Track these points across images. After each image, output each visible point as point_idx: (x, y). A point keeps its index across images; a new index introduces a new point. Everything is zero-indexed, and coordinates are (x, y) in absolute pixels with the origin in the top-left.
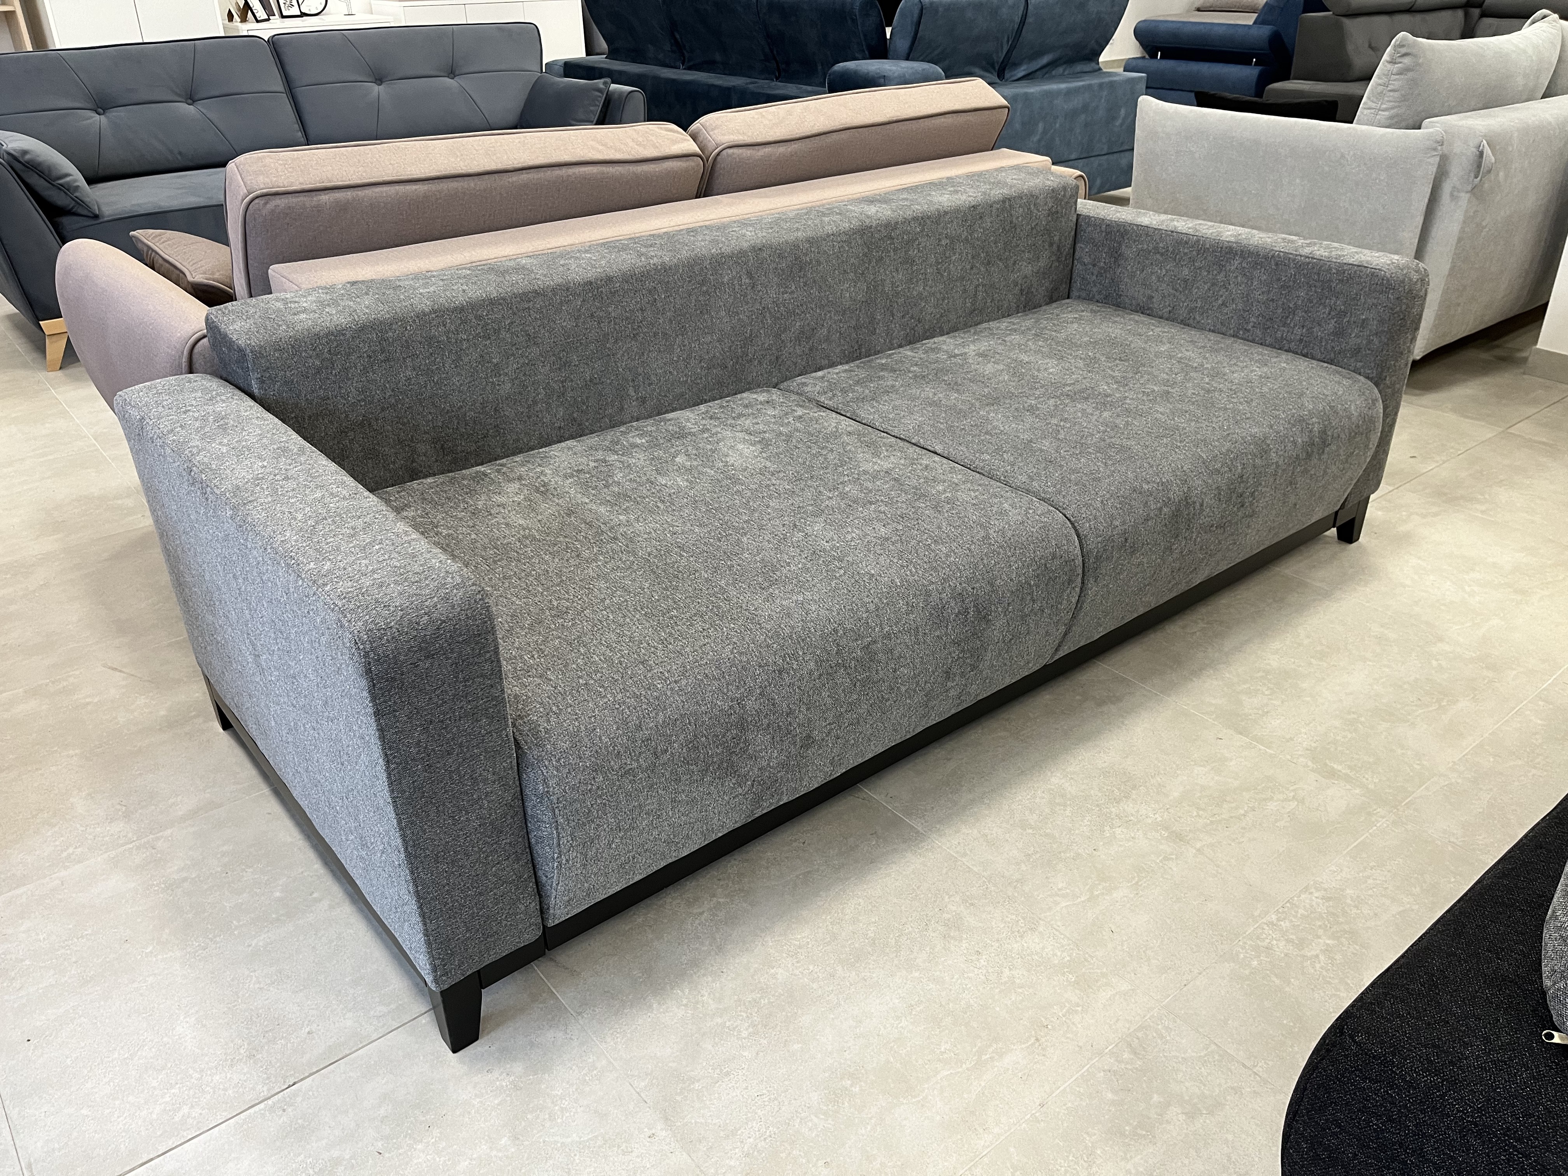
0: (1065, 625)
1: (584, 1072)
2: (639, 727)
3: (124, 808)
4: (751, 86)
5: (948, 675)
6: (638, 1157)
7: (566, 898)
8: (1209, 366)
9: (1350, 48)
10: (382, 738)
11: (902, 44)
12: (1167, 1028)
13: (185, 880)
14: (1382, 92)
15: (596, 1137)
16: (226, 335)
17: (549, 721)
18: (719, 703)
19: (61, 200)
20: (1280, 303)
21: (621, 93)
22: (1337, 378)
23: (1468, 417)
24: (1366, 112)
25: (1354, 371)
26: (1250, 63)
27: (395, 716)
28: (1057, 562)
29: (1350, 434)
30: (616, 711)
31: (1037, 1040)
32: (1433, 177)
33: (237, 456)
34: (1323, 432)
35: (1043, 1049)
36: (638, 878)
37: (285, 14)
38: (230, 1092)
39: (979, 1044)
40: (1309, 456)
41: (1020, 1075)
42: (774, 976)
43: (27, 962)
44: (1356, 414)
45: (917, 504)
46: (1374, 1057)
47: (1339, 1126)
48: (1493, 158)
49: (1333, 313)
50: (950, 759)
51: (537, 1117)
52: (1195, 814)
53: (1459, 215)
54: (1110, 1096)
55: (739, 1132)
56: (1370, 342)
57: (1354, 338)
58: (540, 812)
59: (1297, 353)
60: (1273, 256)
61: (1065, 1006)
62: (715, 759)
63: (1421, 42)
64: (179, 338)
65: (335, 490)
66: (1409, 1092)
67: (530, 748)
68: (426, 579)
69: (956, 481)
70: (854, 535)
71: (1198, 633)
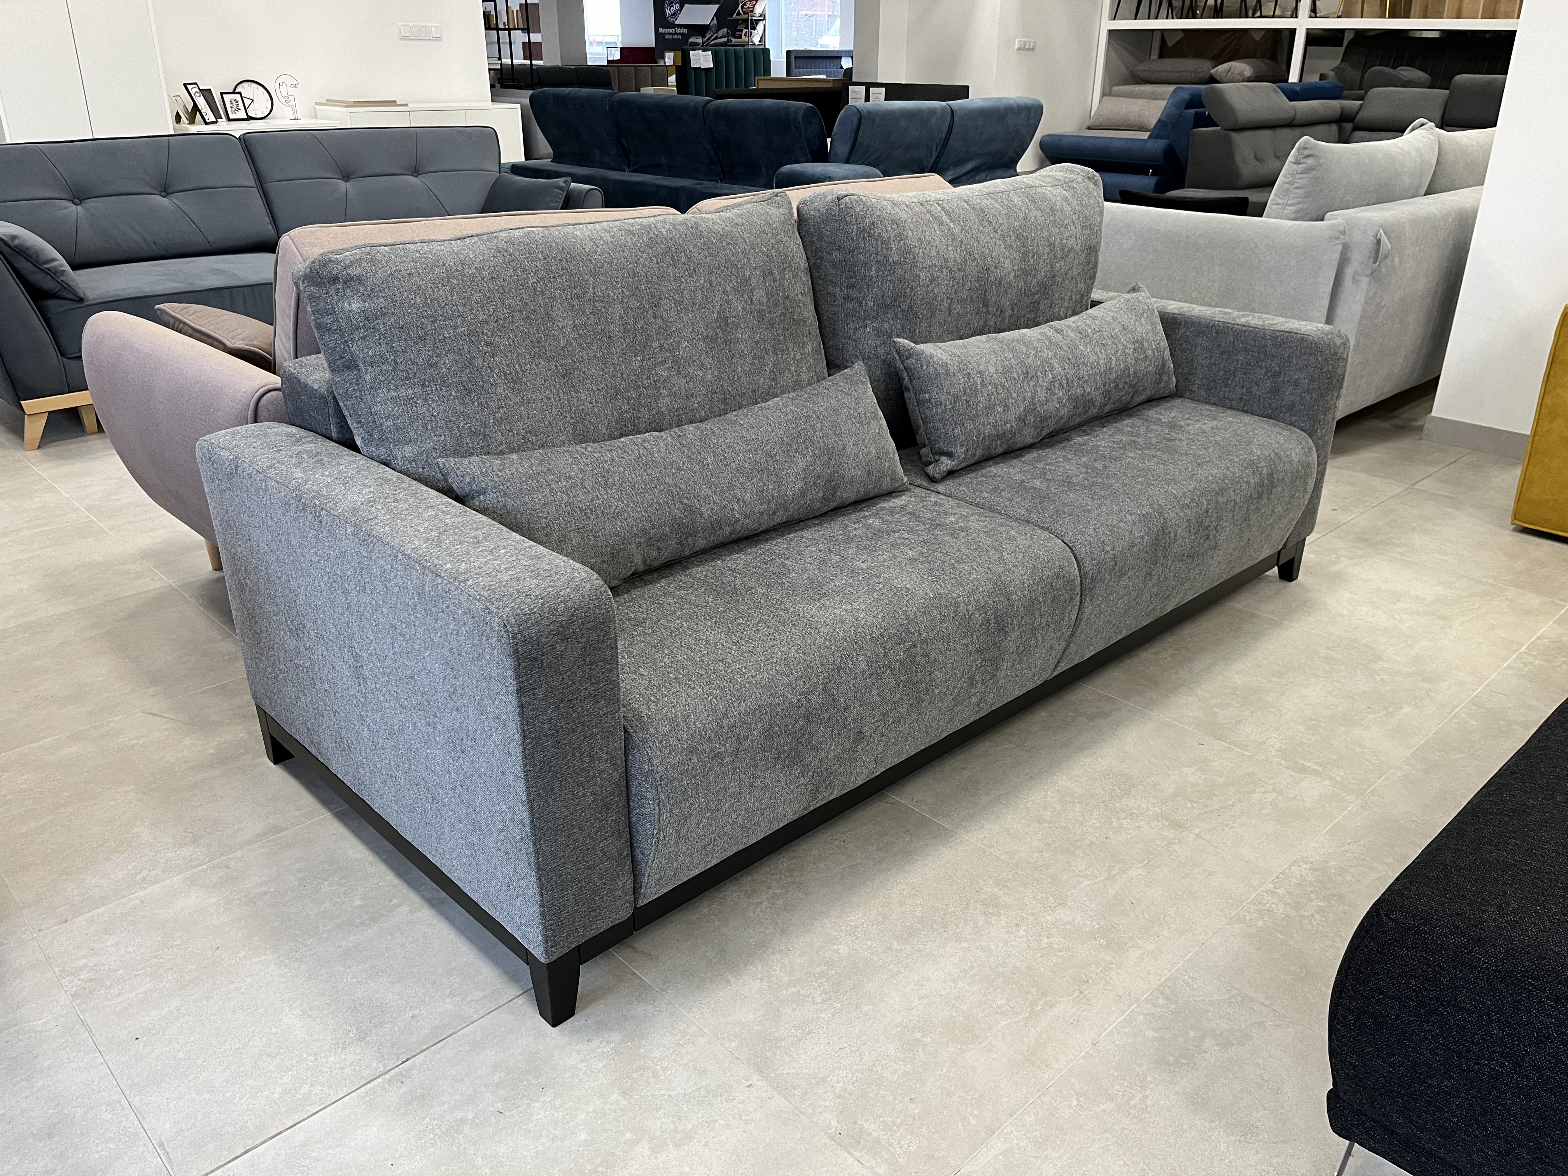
0: (1066, 640)
1: (678, 1037)
2: (725, 714)
3: (191, 835)
4: (698, 187)
5: (972, 682)
6: (740, 1103)
7: (657, 876)
8: (1166, 420)
9: (1238, 158)
10: (522, 714)
11: (843, 150)
12: (1193, 979)
13: (265, 893)
14: (1288, 190)
15: (699, 1089)
16: (306, 385)
17: (649, 709)
18: (790, 697)
19: (47, 284)
20: (1222, 366)
21: (580, 191)
22: (1277, 430)
23: (1376, 476)
24: (1274, 207)
25: (1290, 424)
26: (1147, 174)
27: (534, 694)
28: (1061, 582)
29: (1292, 477)
30: (705, 700)
31: (1081, 993)
32: (1336, 263)
33: (344, 484)
34: (1270, 475)
35: (1088, 1000)
36: (715, 862)
37: (231, 117)
38: (347, 1070)
39: (1031, 999)
40: (1260, 496)
41: (1071, 1021)
42: (837, 952)
43: (121, 972)
44: (1296, 460)
45: (936, 532)
46: (1409, 929)
47: (1382, 993)
48: (1389, 245)
49: (1269, 374)
50: (964, 768)
51: (642, 1075)
52: (1189, 806)
53: (1361, 297)
54: (1151, 1034)
55: (828, 1079)
56: (1302, 398)
57: (1289, 395)
58: (643, 789)
59: (1238, 410)
60: (1213, 325)
61: (1101, 965)
62: (786, 748)
63: (1322, 145)
64: (245, 392)
65: (445, 510)
66: (1441, 953)
67: (635, 732)
68: (557, 574)
69: (965, 514)
70: (885, 557)
71: (1169, 659)
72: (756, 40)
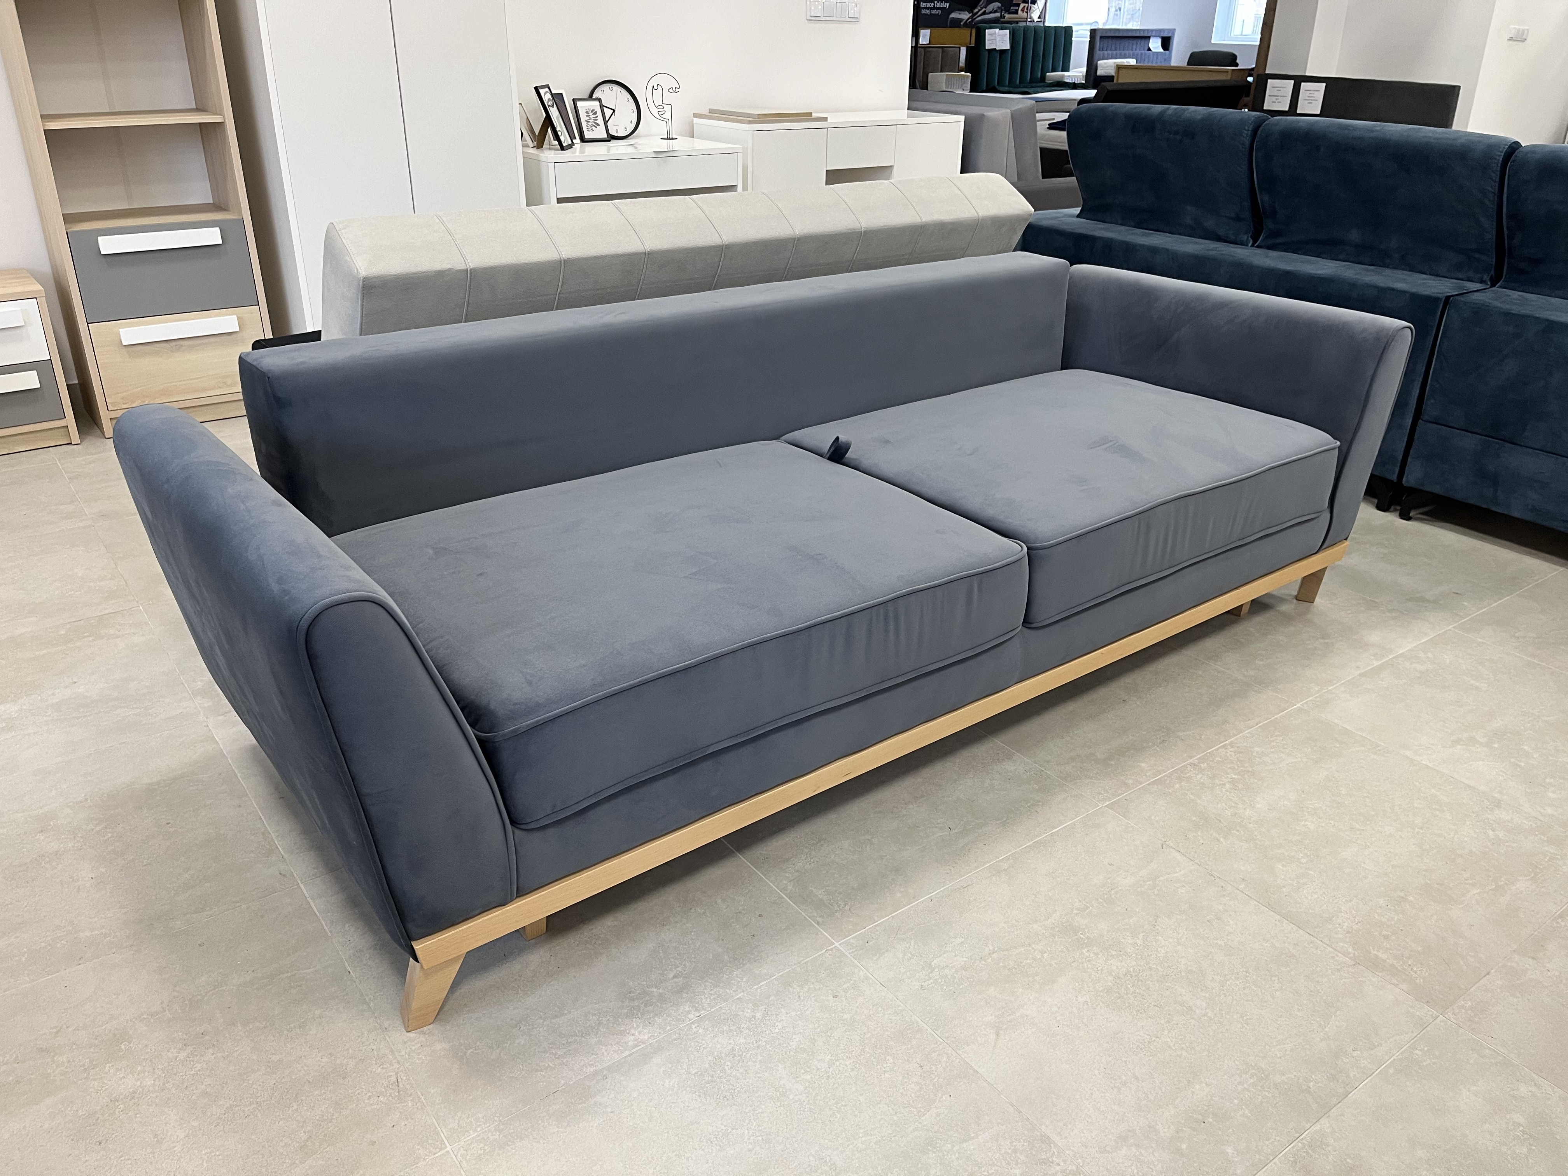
37: (589, 136)
72: (1035, 16)
